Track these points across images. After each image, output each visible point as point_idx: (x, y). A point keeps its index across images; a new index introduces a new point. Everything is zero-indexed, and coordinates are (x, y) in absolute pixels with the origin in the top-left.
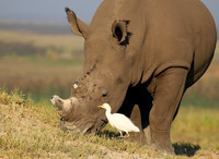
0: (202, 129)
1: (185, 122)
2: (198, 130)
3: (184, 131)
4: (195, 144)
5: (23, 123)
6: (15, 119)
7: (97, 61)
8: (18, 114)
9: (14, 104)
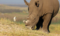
6: (16, 28)
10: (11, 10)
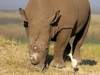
0: (95, 53)
1: (88, 50)
2: (94, 54)
3: (87, 54)
4: (93, 60)
5: (17, 53)
6: (14, 52)
7: (39, 34)
8: (15, 49)
9: (13, 45)
10: (6, 19)
